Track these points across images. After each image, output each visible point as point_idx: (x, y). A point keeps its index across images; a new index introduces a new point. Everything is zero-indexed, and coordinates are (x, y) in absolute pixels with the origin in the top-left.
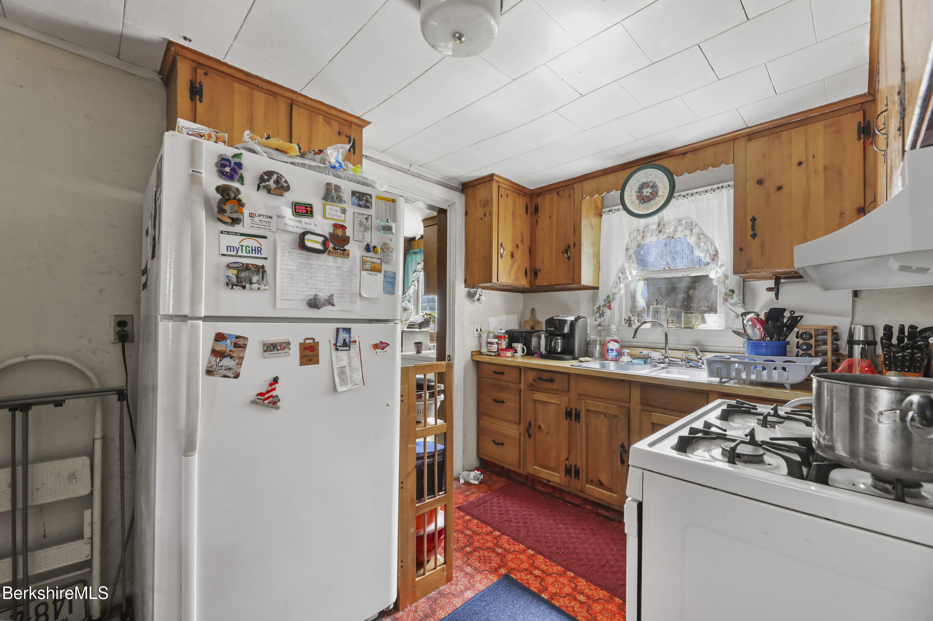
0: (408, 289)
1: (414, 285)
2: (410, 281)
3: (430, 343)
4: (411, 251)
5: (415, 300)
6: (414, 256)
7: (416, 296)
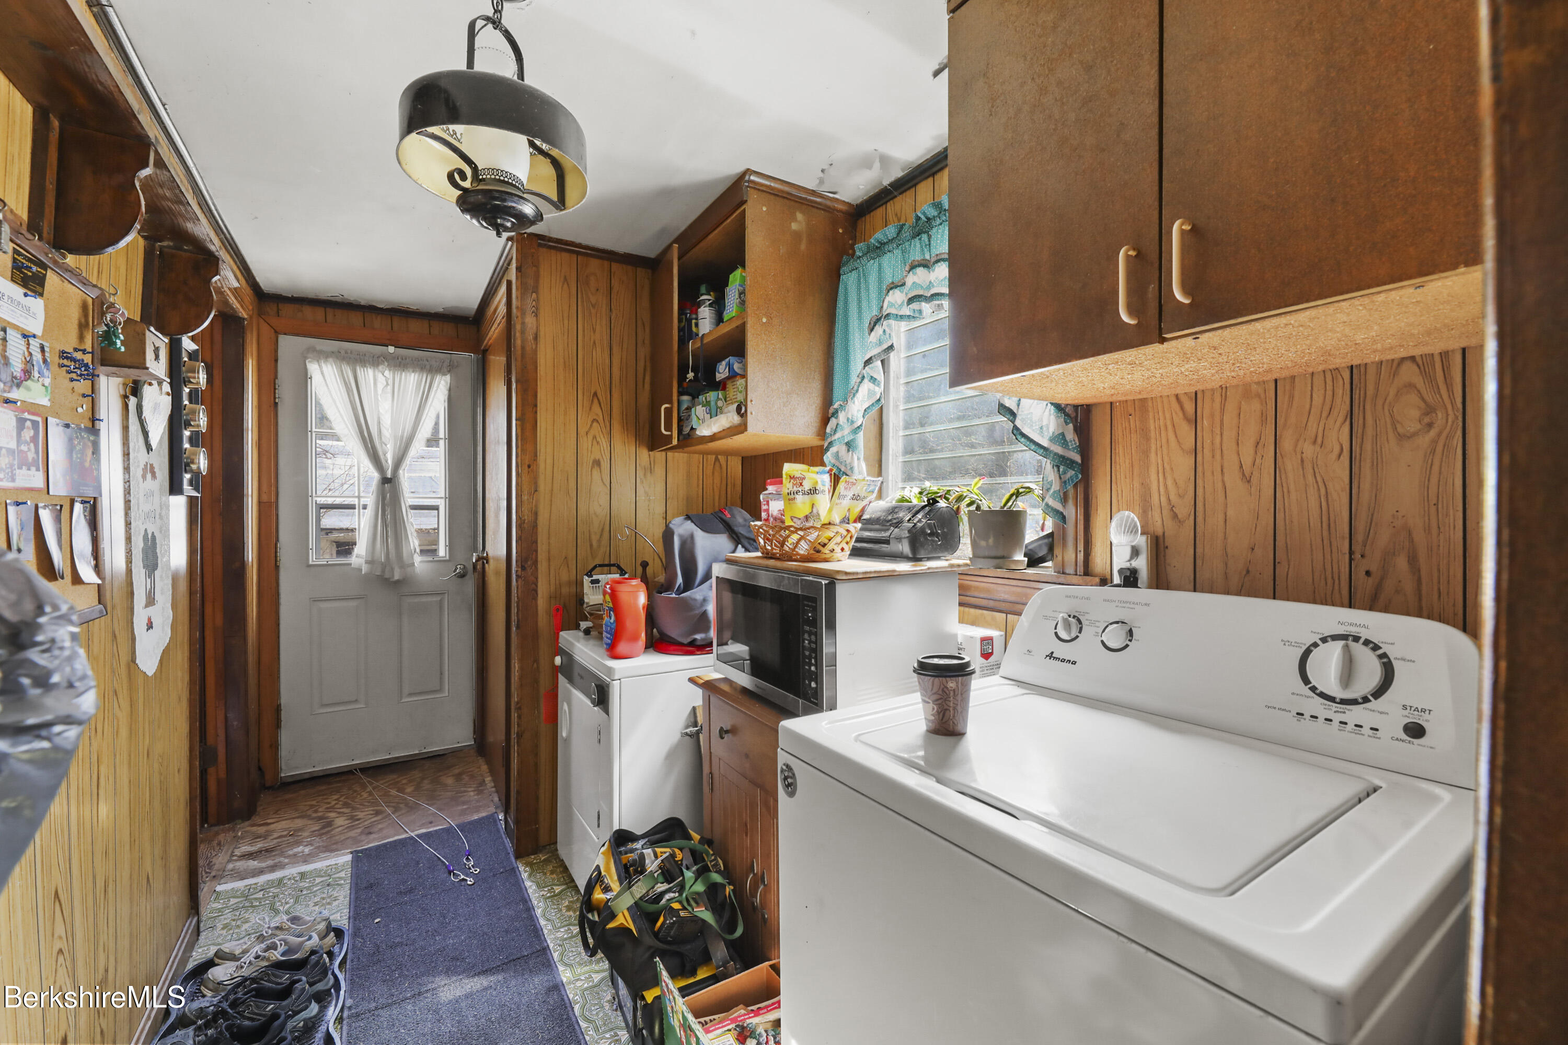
0: (846, 400)
1: (873, 380)
2: (857, 365)
3: (961, 621)
4: (860, 248)
5: (873, 444)
6: (872, 266)
7: (874, 429)
